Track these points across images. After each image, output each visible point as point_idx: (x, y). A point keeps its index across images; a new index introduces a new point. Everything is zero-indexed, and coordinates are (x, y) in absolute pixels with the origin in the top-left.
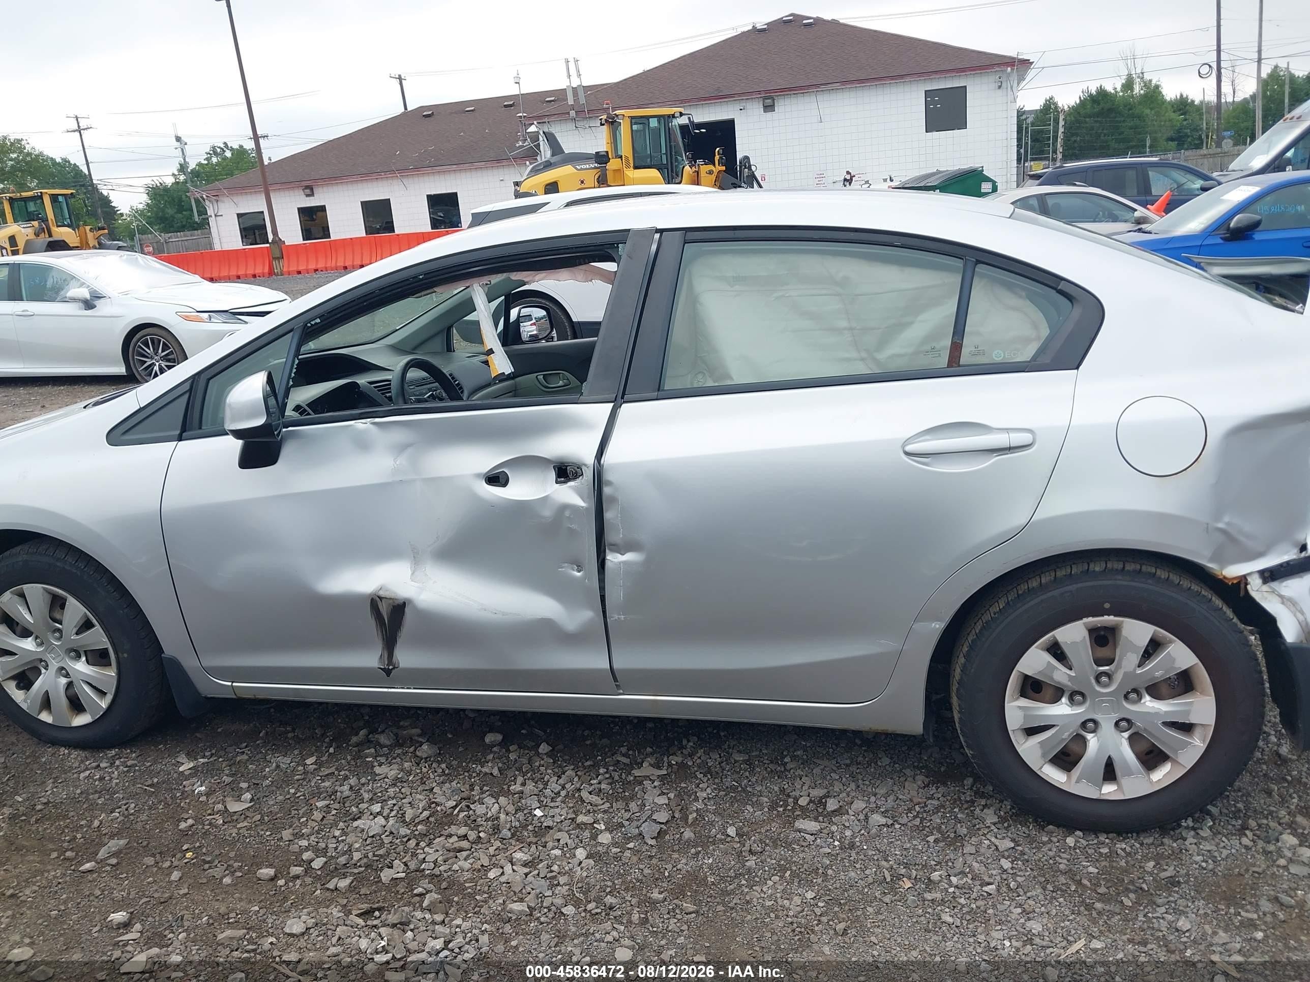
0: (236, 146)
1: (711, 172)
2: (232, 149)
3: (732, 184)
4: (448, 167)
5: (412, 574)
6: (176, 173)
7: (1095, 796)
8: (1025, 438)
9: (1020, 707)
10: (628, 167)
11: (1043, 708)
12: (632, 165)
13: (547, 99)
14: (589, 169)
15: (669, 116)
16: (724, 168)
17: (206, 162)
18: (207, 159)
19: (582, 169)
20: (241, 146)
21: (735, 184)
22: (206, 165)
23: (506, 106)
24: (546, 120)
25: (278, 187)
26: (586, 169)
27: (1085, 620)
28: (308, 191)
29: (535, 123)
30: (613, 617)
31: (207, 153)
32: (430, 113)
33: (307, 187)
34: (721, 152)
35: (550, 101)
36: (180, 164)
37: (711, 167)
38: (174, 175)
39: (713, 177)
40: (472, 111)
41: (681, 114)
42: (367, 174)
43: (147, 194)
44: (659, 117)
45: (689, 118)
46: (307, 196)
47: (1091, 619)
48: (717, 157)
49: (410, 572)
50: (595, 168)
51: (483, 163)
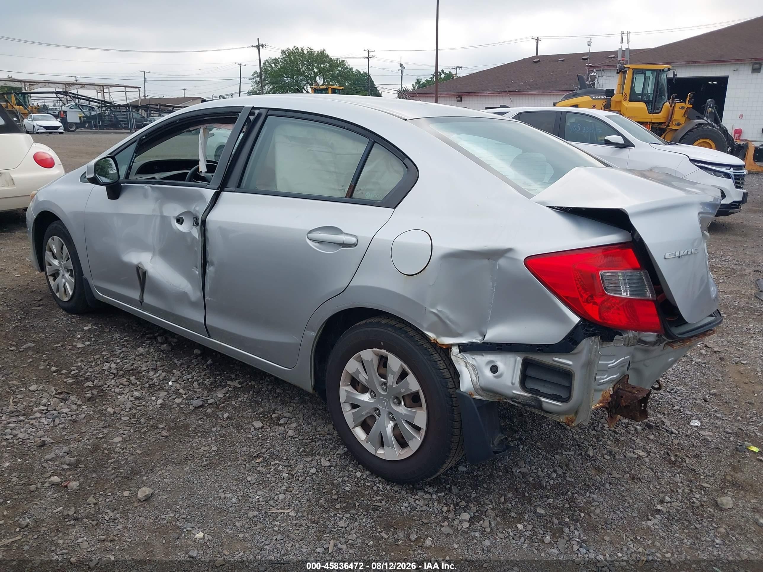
0: (447, 72)
1: (682, 108)
2: (445, 74)
3: (697, 116)
4: (538, 92)
5: (151, 259)
6: (414, 84)
7: (373, 453)
8: (353, 240)
9: (346, 390)
10: (625, 99)
11: (359, 395)
12: (628, 99)
13: (610, 56)
14: (600, 99)
15: (660, 70)
16: (691, 106)
17: (430, 79)
18: (431, 78)
19: (595, 99)
20: (450, 72)
21: (699, 117)
22: (430, 81)
23: (583, 59)
24: (601, 69)
25: (444, 95)
26: (599, 99)
27: (374, 349)
28: (459, 99)
29: (595, 70)
30: (207, 298)
31: (432, 75)
32: (538, 60)
33: (459, 96)
34: (692, 95)
35: (611, 58)
36: (417, 80)
37: (683, 105)
38: (413, 85)
39: (684, 111)
40: (562, 60)
41: (669, 69)
42: (492, 92)
43: (398, 94)
44: (653, 70)
45: (674, 72)
46: (458, 101)
47: (376, 349)
48: (688, 99)
49: (150, 258)
50: (604, 99)
51: (558, 92)
